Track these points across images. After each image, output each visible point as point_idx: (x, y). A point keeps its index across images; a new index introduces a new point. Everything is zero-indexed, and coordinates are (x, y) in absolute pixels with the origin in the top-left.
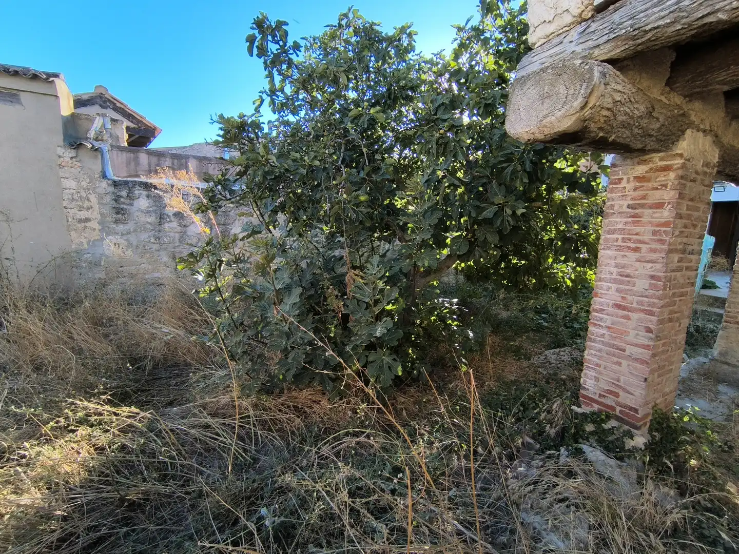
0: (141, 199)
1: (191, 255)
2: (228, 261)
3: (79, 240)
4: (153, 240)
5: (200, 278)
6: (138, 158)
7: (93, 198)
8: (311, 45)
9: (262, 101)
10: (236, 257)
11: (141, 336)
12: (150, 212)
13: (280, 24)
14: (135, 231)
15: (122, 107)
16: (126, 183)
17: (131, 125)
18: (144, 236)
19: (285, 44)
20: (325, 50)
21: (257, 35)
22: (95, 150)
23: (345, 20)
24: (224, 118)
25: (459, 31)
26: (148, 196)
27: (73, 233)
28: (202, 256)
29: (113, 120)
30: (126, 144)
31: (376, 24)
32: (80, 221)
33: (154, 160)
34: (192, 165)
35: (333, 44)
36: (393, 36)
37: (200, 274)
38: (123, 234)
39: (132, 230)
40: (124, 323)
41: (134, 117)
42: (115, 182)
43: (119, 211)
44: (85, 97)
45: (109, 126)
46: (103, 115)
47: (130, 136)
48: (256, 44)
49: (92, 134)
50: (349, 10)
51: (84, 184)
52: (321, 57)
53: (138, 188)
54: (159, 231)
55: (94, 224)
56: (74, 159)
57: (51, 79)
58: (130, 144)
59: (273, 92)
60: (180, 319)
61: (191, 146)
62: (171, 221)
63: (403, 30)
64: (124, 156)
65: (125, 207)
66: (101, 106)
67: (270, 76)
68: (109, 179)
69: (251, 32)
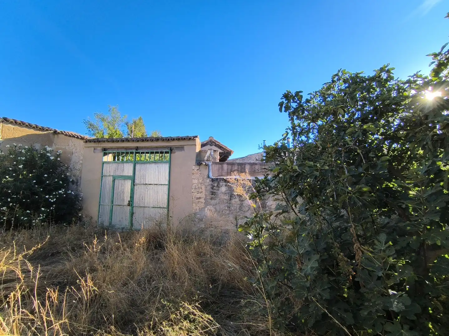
0: (223, 187)
1: (246, 223)
2: (267, 227)
3: (196, 207)
4: (226, 208)
5: (250, 237)
6: (223, 166)
7: (203, 187)
8: (314, 96)
9: (287, 134)
10: (271, 226)
11: (218, 266)
12: (226, 193)
13: (297, 93)
14: (219, 203)
15: (218, 144)
16: (217, 179)
17: (221, 151)
18: (222, 206)
19: (301, 102)
20: (324, 96)
21: (284, 101)
22: (206, 165)
23: (337, 77)
24: (266, 146)
25: (435, 57)
26: (226, 185)
27: (194, 204)
28: (252, 224)
29: (215, 151)
30: (218, 161)
31: (360, 73)
32: (198, 198)
33: (230, 167)
34: (247, 168)
35: (329, 92)
36: (375, 76)
37: (251, 235)
38: (213, 205)
39: (217, 203)
40: (210, 256)
41: (223, 148)
42: (212, 179)
43: (213, 193)
44: (205, 142)
45: (212, 154)
46: (211, 149)
47: (220, 156)
48: (284, 105)
49: (206, 158)
50: (339, 71)
51: (200, 181)
52: (321, 101)
53: (222, 181)
54: (230, 203)
55: (202, 200)
56: (198, 170)
57: (195, 138)
58: (220, 160)
59: (294, 128)
60: (237, 258)
61: (246, 157)
62: (235, 198)
63: (382, 70)
64: (217, 166)
65: (216, 191)
66: (210, 145)
67: (292, 119)
68: (210, 178)
69: (281, 101)
